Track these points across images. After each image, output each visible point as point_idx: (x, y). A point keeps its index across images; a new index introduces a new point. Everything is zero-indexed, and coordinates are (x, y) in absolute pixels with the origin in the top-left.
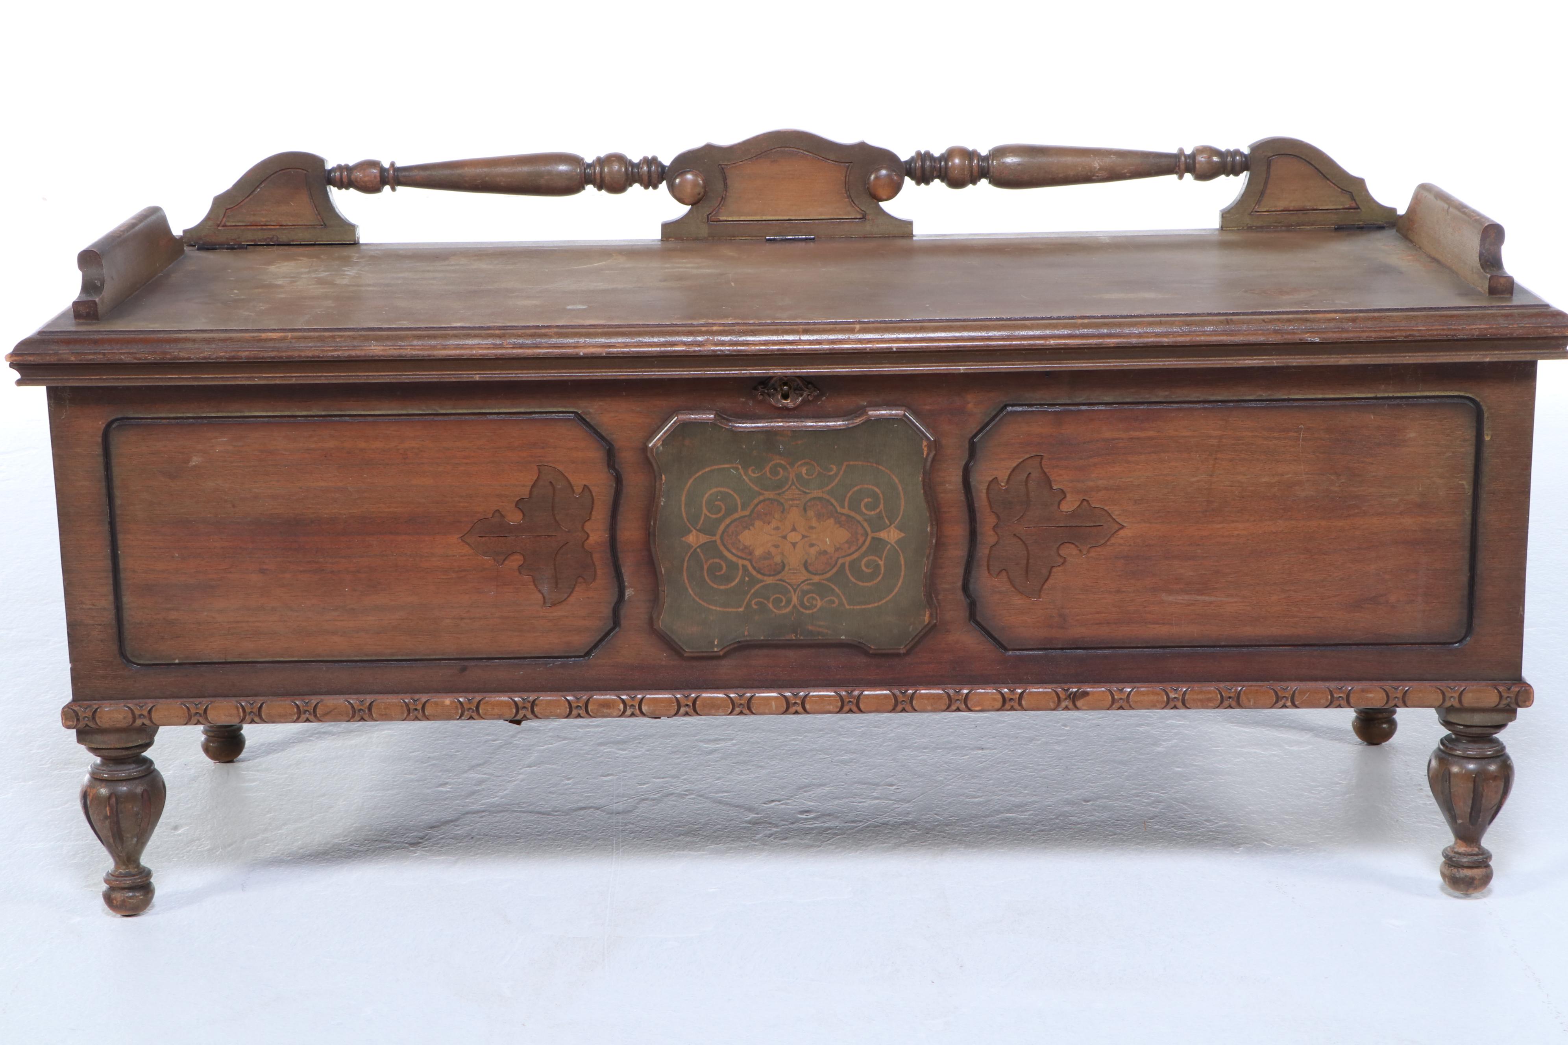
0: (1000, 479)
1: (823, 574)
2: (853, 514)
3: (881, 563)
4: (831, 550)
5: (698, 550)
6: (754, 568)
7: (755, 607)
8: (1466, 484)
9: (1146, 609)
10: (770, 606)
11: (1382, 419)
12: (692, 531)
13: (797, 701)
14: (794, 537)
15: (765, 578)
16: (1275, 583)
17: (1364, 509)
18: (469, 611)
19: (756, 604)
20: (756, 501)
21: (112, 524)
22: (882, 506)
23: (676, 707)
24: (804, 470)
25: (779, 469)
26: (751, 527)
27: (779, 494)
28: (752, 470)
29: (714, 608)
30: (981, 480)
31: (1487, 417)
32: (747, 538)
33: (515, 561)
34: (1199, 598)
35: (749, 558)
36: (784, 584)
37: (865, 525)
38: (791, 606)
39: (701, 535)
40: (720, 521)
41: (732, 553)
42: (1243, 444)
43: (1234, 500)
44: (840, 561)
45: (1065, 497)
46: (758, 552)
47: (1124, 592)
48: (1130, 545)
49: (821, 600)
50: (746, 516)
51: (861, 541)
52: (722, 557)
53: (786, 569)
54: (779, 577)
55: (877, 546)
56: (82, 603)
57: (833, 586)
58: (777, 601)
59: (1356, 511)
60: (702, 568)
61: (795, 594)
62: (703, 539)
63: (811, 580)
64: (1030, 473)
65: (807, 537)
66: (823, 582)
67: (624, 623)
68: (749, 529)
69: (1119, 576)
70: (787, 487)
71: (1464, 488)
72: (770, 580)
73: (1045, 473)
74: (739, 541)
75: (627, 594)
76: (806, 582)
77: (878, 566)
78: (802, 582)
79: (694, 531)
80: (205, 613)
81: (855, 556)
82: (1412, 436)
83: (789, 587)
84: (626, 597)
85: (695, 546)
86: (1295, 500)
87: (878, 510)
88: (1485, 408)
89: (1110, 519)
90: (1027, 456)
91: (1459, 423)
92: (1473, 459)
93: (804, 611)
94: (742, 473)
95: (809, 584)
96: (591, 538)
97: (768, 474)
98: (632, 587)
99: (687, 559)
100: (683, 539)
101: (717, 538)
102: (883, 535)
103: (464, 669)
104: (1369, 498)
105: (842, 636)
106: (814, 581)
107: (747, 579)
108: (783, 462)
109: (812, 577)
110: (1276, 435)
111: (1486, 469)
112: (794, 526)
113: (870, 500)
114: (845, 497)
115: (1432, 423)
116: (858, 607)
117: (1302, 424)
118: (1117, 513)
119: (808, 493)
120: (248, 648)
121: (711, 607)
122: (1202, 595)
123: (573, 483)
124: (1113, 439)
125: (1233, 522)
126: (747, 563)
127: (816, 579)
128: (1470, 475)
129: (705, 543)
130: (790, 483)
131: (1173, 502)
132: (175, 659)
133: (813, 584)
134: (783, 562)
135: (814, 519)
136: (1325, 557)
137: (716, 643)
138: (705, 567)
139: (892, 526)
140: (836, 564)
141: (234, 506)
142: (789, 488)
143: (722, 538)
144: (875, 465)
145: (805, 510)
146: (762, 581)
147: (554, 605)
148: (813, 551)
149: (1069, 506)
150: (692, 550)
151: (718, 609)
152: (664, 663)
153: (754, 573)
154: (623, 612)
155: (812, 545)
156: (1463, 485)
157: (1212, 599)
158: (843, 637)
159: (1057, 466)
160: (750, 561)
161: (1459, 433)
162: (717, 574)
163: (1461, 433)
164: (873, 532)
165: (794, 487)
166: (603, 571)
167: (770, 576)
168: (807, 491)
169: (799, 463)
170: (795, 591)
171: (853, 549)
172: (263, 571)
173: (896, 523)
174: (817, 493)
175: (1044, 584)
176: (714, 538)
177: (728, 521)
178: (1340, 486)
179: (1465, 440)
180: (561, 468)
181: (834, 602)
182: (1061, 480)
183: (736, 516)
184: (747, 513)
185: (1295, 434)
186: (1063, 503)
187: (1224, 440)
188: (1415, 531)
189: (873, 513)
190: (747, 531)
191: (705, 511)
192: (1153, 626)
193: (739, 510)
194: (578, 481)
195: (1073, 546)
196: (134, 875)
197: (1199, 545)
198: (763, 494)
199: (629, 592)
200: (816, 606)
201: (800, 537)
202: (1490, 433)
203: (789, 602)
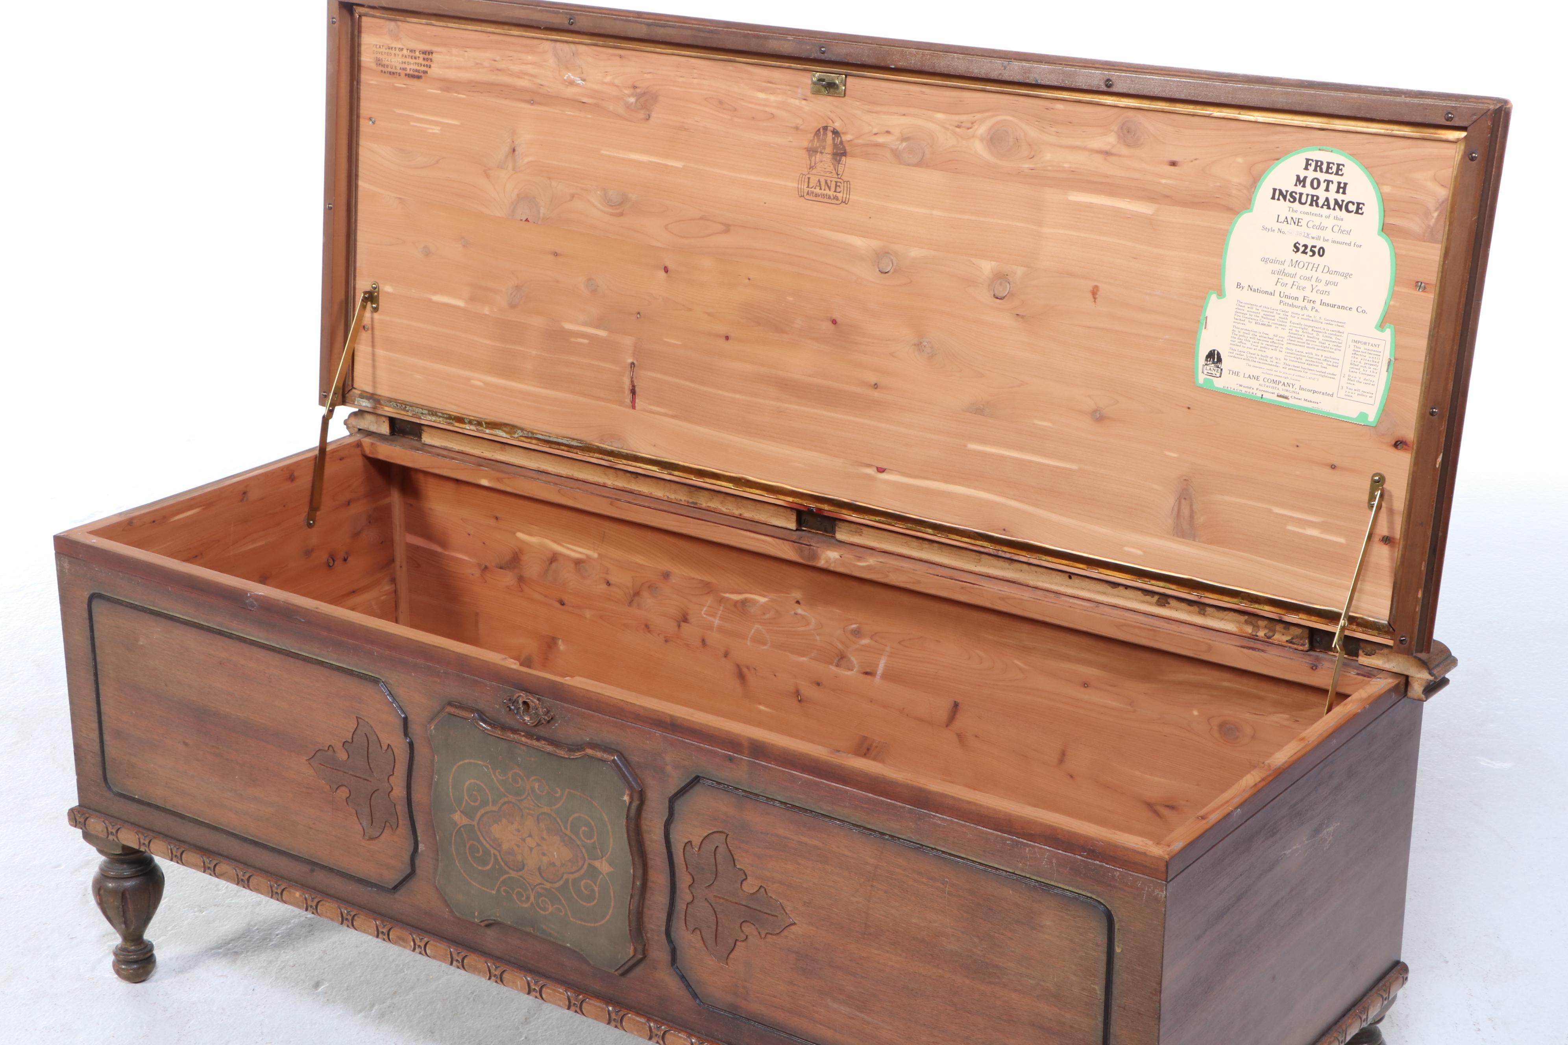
0: (693, 844)
1: (552, 883)
2: (573, 837)
3: (596, 889)
4: (558, 864)
5: (462, 829)
6: (502, 859)
7: (503, 893)
8: (1099, 989)
9: (814, 1008)
10: (515, 896)
11: (1020, 897)
12: (457, 811)
13: (536, 988)
14: (531, 842)
15: (511, 871)
16: (925, 1025)
17: (1003, 980)
18: (314, 823)
19: (505, 891)
20: (502, 801)
21: (96, 674)
22: (595, 837)
23: (450, 959)
24: (536, 786)
25: (518, 778)
26: (499, 823)
27: (518, 800)
28: (499, 772)
29: (474, 884)
30: (679, 839)
31: (1118, 929)
32: (496, 830)
33: (343, 793)
34: (858, 1014)
35: (499, 849)
36: (524, 881)
37: (583, 850)
38: (530, 903)
39: (464, 817)
40: (477, 809)
41: (486, 840)
42: (895, 879)
43: (889, 931)
44: (565, 876)
45: (746, 879)
46: (505, 846)
47: (795, 984)
48: (800, 943)
49: (552, 906)
50: (494, 812)
51: (580, 864)
52: (479, 842)
53: (526, 869)
54: (520, 873)
55: (593, 872)
56: (81, 731)
57: (560, 897)
58: (520, 895)
59: (997, 980)
60: (465, 846)
61: (532, 892)
62: (465, 821)
63: (543, 884)
64: (717, 847)
65: (540, 846)
66: (553, 890)
67: (418, 871)
68: (498, 824)
69: (791, 968)
70: (524, 796)
71: (1096, 993)
72: (513, 874)
73: (730, 851)
74: (491, 832)
75: (420, 848)
76: (540, 886)
77: (593, 891)
78: (537, 885)
79: (459, 812)
80: (152, 765)
81: (576, 875)
82: (1047, 924)
83: (528, 885)
84: (420, 850)
85: (460, 825)
86: (942, 950)
87: (593, 841)
88: (1116, 919)
89: (783, 912)
90: (715, 830)
91: (1091, 925)
92: (1105, 966)
93: (539, 911)
94: (492, 772)
95: (543, 888)
96: (394, 791)
97: (510, 780)
98: (423, 843)
99: (454, 834)
100: (451, 816)
101: (475, 823)
102: (597, 864)
103: (312, 871)
104: (1009, 971)
105: (567, 943)
106: (546, 887)
107: (497, 867)
108: (521, 773)
109: (545, 883)
110: (925, 880)
111: (1117, 980)
112: (530, 833)
113: (586, 829)
114: (568, 820)
115: (1066, 917)
116: (579, 922)
117: (947, 878)
118: (789, 908)
119: (540, 807)
120: (177, 803)
121: (472, 882)
122: (861, 1012)
123: (381, 740)
124: (785, 838)
125: (888, 952)
126: (497, 853)
127: (548, 886)
128: (1103, 982)
129: (467, 825)
130: (526, 793)
131: (836, 914)
132: (136, 795)
133: (546, 889)
134: (523, 862)
135: (545, 832)
136: (969, 1015)
137: (476, 915)
138: (467, 847)
139: (604, 858)
140: (562, 878)
141: (166, 685)
142: (526, 798)
143: (478, 824)
144: (589, 799)
145: (538, 820)
146: (508, 873)
147: (370, 839)
148: (545, 859)
149: (750, 886)
150: (457, 828)
151: (477, 885)
152: (446, 916)
153: (503, 864)
154: (417, 862)
155: (544, 854)
156: (1094, 989)
157: (870, 1019)
158: (568, 945)
159: (740, 848)
160: (499, 852)
161: (1091, 935)
162: (476, 854)
163: (1093, 936)
164: (589, 859)
165: (529, 798)
166: (404, 821)
167: (513, 870)
168: (539, 805)
169: (533, 778)
170: (532, 890)
171: (575, 869)
172: (186, 744)
173: (607, 856)
174: (546, 809)
175: (729, 954)
176: (473, 823)
177: (482, 811)
178: (982, 951)
179: (1097, 945)
180: (372, 723)
181: (561, 911)
182: (744, 862)
183: (488, 809)
184: (495, 808)
185: (942, 886)
186: (745, 883)
187: (879, 870)
188: (1051, 1019)
189: (589, 841)
190: (496, 825)
191: (466, 797)
192: (820, 1026)
193: (490, 805)
194: (386, 740)
195: (752, 926)
196: (129, 952)
197: (858, 963)
198: (508, 797)
199: (421, 847)
200: (548, 910)
201: (535, 844)
202: (1121, 945)
203: (528, 898)
